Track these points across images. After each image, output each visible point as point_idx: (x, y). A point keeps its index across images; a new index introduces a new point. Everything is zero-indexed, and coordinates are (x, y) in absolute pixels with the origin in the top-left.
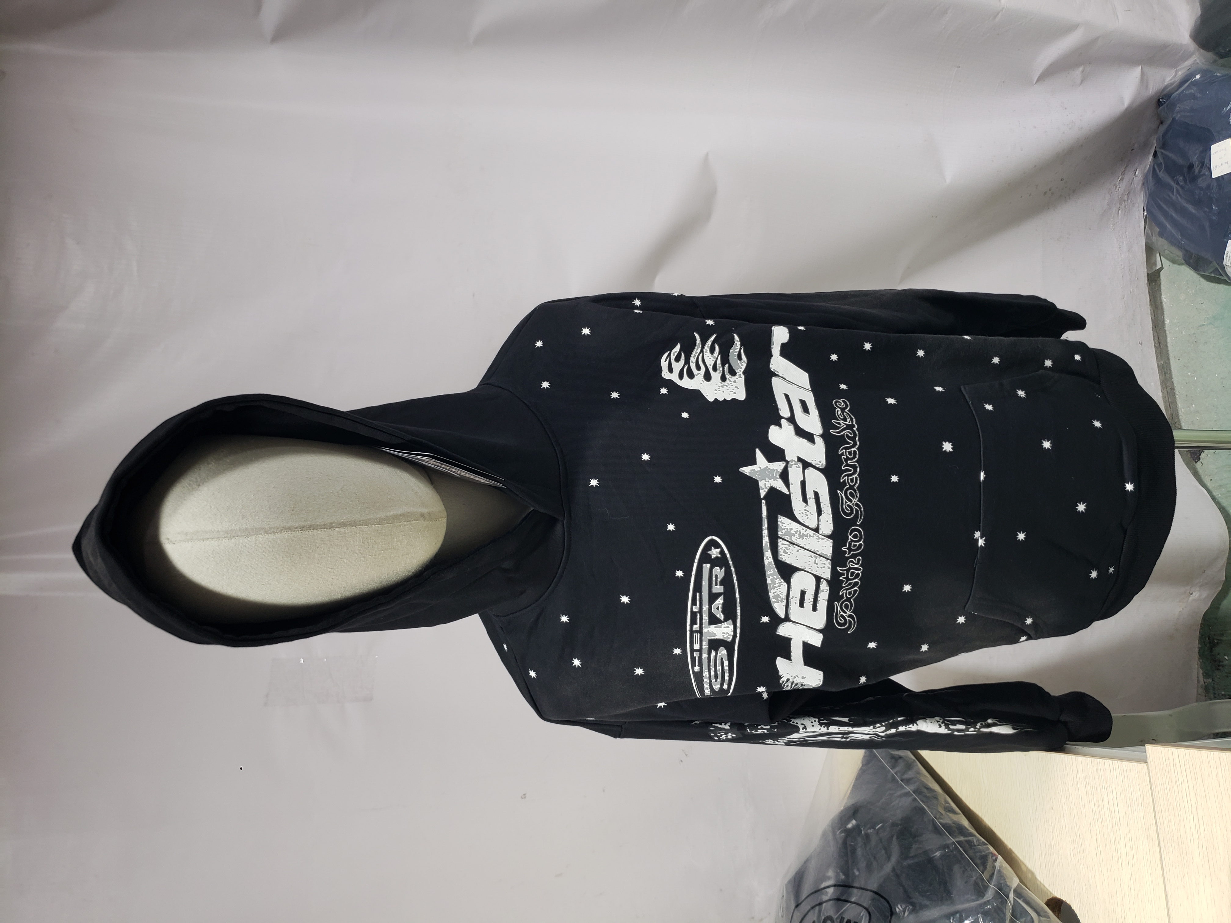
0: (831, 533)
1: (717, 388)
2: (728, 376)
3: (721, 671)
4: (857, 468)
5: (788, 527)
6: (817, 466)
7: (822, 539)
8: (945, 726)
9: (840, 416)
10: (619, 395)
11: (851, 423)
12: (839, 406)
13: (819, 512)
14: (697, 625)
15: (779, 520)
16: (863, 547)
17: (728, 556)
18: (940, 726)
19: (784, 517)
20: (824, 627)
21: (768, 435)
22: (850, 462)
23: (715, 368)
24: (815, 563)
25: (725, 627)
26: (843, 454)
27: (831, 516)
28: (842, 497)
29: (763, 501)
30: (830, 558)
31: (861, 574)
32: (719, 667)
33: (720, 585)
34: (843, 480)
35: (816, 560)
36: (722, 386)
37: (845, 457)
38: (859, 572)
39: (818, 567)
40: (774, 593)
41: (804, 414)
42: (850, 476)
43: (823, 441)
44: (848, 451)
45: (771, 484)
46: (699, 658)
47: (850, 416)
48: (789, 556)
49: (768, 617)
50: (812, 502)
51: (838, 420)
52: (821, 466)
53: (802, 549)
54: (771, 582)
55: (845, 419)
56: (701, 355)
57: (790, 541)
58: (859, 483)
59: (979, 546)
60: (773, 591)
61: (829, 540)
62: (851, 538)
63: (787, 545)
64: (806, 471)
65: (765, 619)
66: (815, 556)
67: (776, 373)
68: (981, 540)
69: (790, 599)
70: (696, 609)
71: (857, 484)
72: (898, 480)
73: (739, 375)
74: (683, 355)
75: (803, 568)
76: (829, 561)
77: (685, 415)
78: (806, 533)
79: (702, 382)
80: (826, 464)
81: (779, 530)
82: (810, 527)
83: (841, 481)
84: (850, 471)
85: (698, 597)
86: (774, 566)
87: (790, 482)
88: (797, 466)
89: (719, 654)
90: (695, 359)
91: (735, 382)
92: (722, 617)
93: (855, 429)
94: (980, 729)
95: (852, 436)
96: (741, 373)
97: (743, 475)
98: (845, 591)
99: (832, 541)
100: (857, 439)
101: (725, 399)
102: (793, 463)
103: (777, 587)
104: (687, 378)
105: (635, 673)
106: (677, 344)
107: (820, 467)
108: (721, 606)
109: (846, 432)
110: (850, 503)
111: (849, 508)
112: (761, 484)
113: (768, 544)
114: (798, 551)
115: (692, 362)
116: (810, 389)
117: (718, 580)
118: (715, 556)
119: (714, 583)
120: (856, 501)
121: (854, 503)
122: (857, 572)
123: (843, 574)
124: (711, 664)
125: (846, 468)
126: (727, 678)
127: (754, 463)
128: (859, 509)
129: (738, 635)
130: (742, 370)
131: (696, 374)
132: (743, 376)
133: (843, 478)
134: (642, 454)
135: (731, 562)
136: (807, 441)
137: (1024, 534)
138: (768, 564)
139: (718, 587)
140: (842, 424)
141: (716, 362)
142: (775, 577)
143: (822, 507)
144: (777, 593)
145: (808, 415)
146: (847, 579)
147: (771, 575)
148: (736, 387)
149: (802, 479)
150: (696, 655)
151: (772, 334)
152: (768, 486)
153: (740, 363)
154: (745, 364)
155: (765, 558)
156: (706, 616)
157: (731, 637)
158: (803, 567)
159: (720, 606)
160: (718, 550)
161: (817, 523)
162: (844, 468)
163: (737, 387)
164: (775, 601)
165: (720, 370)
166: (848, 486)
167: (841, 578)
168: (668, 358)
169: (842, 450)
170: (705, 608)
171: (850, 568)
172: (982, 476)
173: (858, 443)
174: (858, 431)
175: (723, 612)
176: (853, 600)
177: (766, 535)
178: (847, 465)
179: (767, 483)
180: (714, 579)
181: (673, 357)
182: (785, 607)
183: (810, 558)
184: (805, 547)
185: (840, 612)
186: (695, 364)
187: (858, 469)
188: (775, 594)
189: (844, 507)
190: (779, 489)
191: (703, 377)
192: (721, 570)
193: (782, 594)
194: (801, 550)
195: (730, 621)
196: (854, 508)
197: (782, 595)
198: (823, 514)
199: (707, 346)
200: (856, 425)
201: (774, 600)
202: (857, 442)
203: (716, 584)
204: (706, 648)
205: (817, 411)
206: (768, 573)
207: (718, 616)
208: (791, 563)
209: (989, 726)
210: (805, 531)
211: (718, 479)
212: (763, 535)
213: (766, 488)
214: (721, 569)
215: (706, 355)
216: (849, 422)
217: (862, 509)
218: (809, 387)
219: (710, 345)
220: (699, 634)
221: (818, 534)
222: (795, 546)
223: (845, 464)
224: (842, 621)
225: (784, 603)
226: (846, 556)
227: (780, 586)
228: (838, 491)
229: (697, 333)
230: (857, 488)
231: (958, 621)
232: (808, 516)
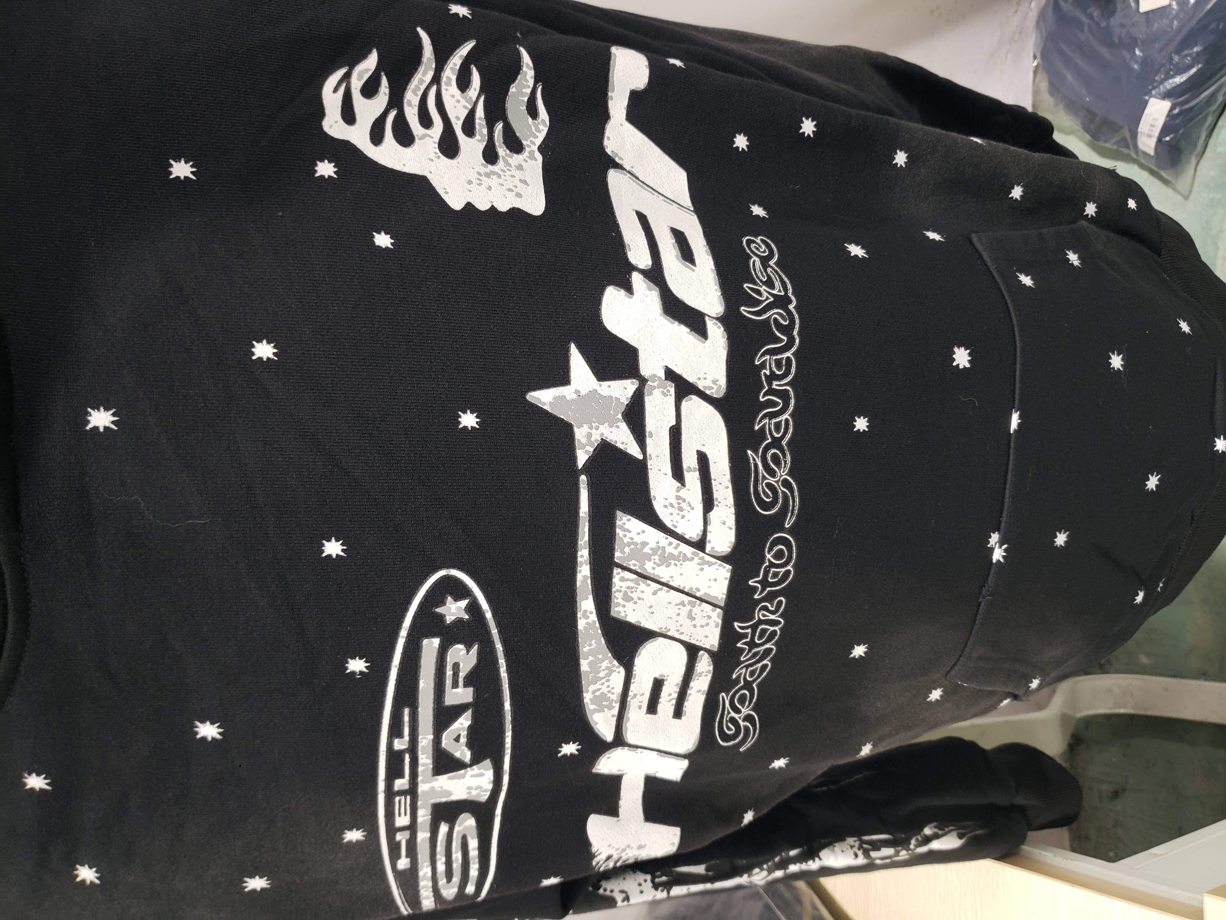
0: (730, 550)
1: (473, 177)
2: (502, 151)
3: (460, 861)
4: (790, 398)
5: (638, 539)
6: (708, 392)
7: (710, 564)
8: (863, 854)
9: (759, 274)
10: (194, 170)
11: (783, 294)
12: (756, 251)
13: (708, 503)
14: (403, 777)
15: (618, 523)
16: (791, 576)
17: (489, 615)
18: (856, 856)
19: (629, 517)
20: (694, 748)
21: (600, 310)
22: (777, 385)
23: (469, 128)
24: (691, 617)
25: (472, 776)
26: (763, 365)
27: (733, 510)
28: (756, 465)
29: (583, 478)
30: (722, 605)
31: (779, 633)
32: (456, 853)
33: (465, 686)
34: (760, 425)
35: (691, 610)
36: (488, 175)
37: (768, 373)
38: (776, 628)
39: (695, 626)
40: (594, 692)
41: (682, 263)
42: (775, 417)
43: (725, 333)
44: (774, 358)
45: (602, 434)
46: (408, 842)
47: (780, 277)
48: (635, 607)
49: (577, 743)
50: (693, 478)
51: (755, 283)
52: (716, 392)
53: (665, 588)
54: (588, 669)
55: (770, 283)
56: (434, 89)
57: (639, 571)
58: (793, 433)
59: (994, 561)
60: (592, 688)
61: (725, 565)
62: (769, 560)
63: (632, 580)
64: (685, 404)
65: (570, 749)
66: (690, 603)
67: (617, 160)
68: (1000, 550)
69: (629, 699)
70: (399, 745)
71: (788, 436)
72: (868, 426)
73: (529, 152)
74: (384, 81)
75: (663, 631)
76: (718, 610)
77: (383, 240)
78: (676, 552)
79: (433, 156)
80: (727, 387)
81: (616, 547)
82: (687, 537)
83: (757, 428)
84: (773, 404)
85: (406, 718)
86: (600, 631)
87: (648, 429)
88: (665, 391)
89: (457, 829)
90: (419, 98)
91: (520, 167)
92: (466, 755)
93: (791, 307)
94: (915, 849)
95: (787, 323)
96: (535, 148)
97: (537, 411)
98: (744, 670)
99: (730, 567)
100: (795, 332)
101: (493, 208)
102: (655, 384)
103: (604, 678)
104: (393, 141)
105: (246, 887)
106: (369, 52)
107: (715, 396)
108: (466, 733)
109: (774, 313)
110: (771, 480)
111: (770, 490)
112: (580, 434)
113: (589, 581)
114: (655, 593)
115: (410, 104)
116: (692, 209)
117: (461, 674)
118: (453, 618)
119: (449, 682)
120: (783, 473)
121: (779, 480)
122: (772, 629)
123: (745, 636)
124: (439, 849)
125: (769, 399)
126: (474, 872)
127: (564, 379)
128: (789, 494)
129: (505, 787)
130: (539, 141)
131: (420, 135)
132: (539, 158)
133: (760, 421)
134: (254, 343)
135: (494, 631)
136: (689, 330)
137: (1065, 535)
138: (585, 628)
139: (460, 690)
140: (765, 294)
141: (471, 114)
142: (600, 657)
143: (714, 491)
144: (601, 691)
145: (692, 267)
146: (752, 644)
147: (591, 653)
148: (521, 181)
149: (674, 423)
150: (402, 837)
151: (612, 62)
152: (596, 437)
153: (535, 125)
154: (546, 130)
155: (579, 615)
156: (427, 758)
157: (488, 794)
158: (663, 629)
159: (464, 733)
160: (463, 603)
161: (702, 528)
162: (763, 397)
163: (524, 182)
164: (595, 709)
165: (481, 134)
166: (770, 440)
167: (739, 645)
168: (344, 85)
169: (763, 355)
170: (425, 740)
171: (760, 622)
172: (1015, 420)
173: (797, 341)
174: (798, 312)
175: (470, 744)
176: (758, 686)
177: (585, 561)
178: (771, 392)
179: (593, 431)
180: (449, 673)
181: (357, 83)
182: (615, 718)
183: (680, 606)
184: (671, 583)
185: (729, 713)
186: (416, 109)
187: (793, 402)
188: (598, 693)
189: (760, 489)
190: (621, 447)
191: (437, 146)
192: (468, 652)
193: (613, 691)
194: (661, 589)
195: (487, 763)
196: (780, 491)
197: (613, 694)
198: (715, 508)
199: (451, 68)
200: (793, 298)
201: (592, 707)
202: (794, 340)
203: (455, 685)
204: (425, 821)
205: (710, 258)
206: (584, 648)
207: (457, 754)
208: (638, 622)
209: (927, 840)
210: (676, 548)
211: (469, 420)
212: (579, 559)
213: (590, 443)
214: (469, 648)
215: (447, 90)
216: (780, 291)
217: (796, 494)
218: (687, 201)
219: (458, 67)
220: (408, 797)
221: (701, 554)
222: (649, 582)
223: (767, 388)
224: (732, 730)
225: (616, 711)
226: (756, 597)
227: (609, 675)
228: (749, 452)
229: (423, 28)
230: (786, 444)
231: (929, 697)
232: (684, 513)
